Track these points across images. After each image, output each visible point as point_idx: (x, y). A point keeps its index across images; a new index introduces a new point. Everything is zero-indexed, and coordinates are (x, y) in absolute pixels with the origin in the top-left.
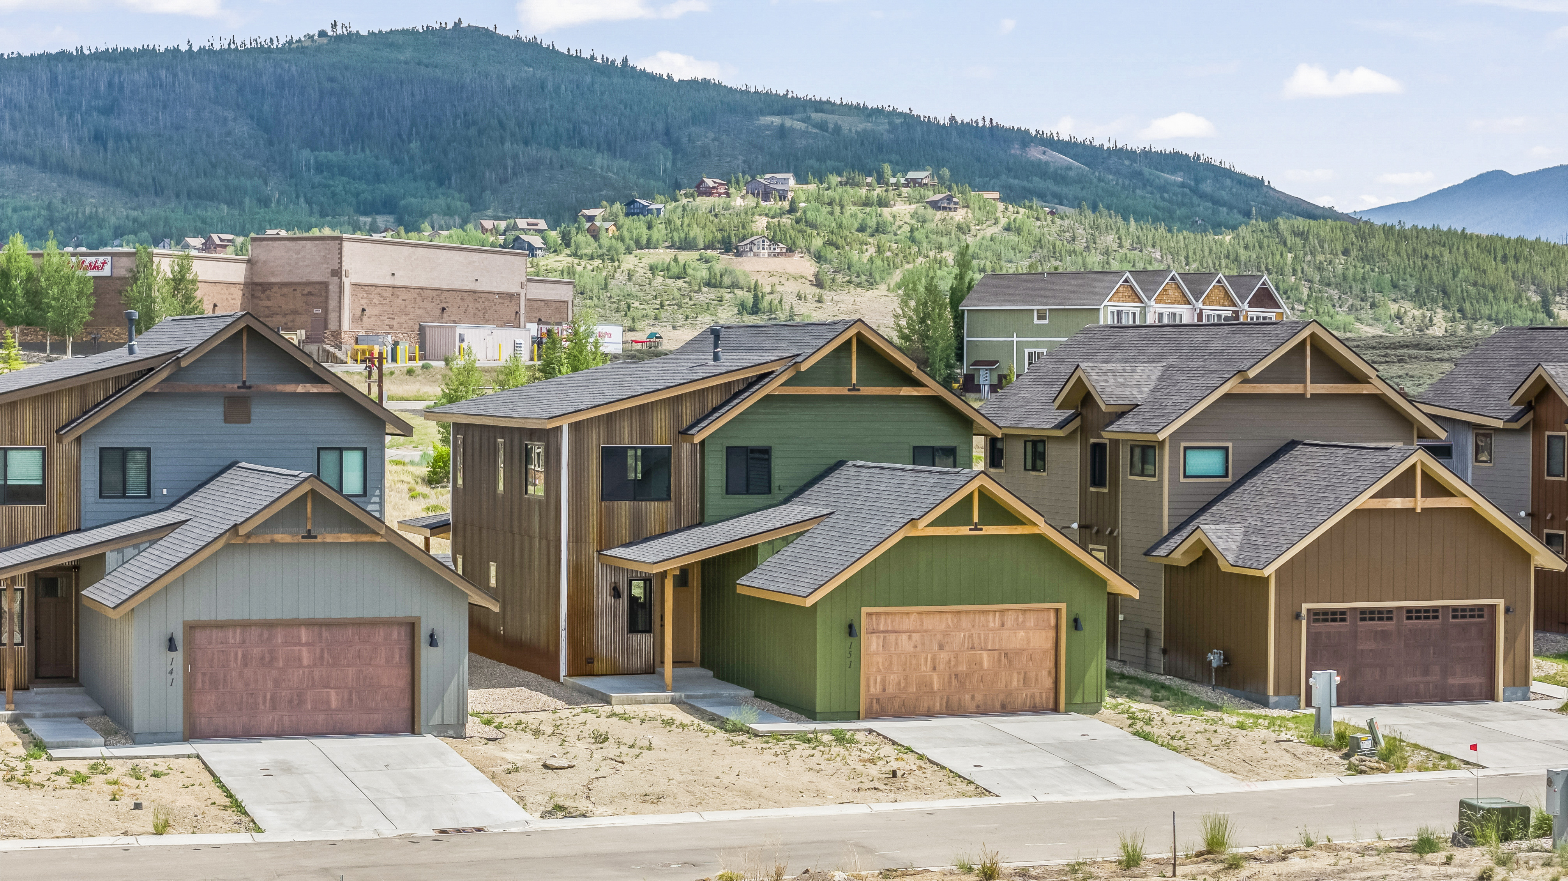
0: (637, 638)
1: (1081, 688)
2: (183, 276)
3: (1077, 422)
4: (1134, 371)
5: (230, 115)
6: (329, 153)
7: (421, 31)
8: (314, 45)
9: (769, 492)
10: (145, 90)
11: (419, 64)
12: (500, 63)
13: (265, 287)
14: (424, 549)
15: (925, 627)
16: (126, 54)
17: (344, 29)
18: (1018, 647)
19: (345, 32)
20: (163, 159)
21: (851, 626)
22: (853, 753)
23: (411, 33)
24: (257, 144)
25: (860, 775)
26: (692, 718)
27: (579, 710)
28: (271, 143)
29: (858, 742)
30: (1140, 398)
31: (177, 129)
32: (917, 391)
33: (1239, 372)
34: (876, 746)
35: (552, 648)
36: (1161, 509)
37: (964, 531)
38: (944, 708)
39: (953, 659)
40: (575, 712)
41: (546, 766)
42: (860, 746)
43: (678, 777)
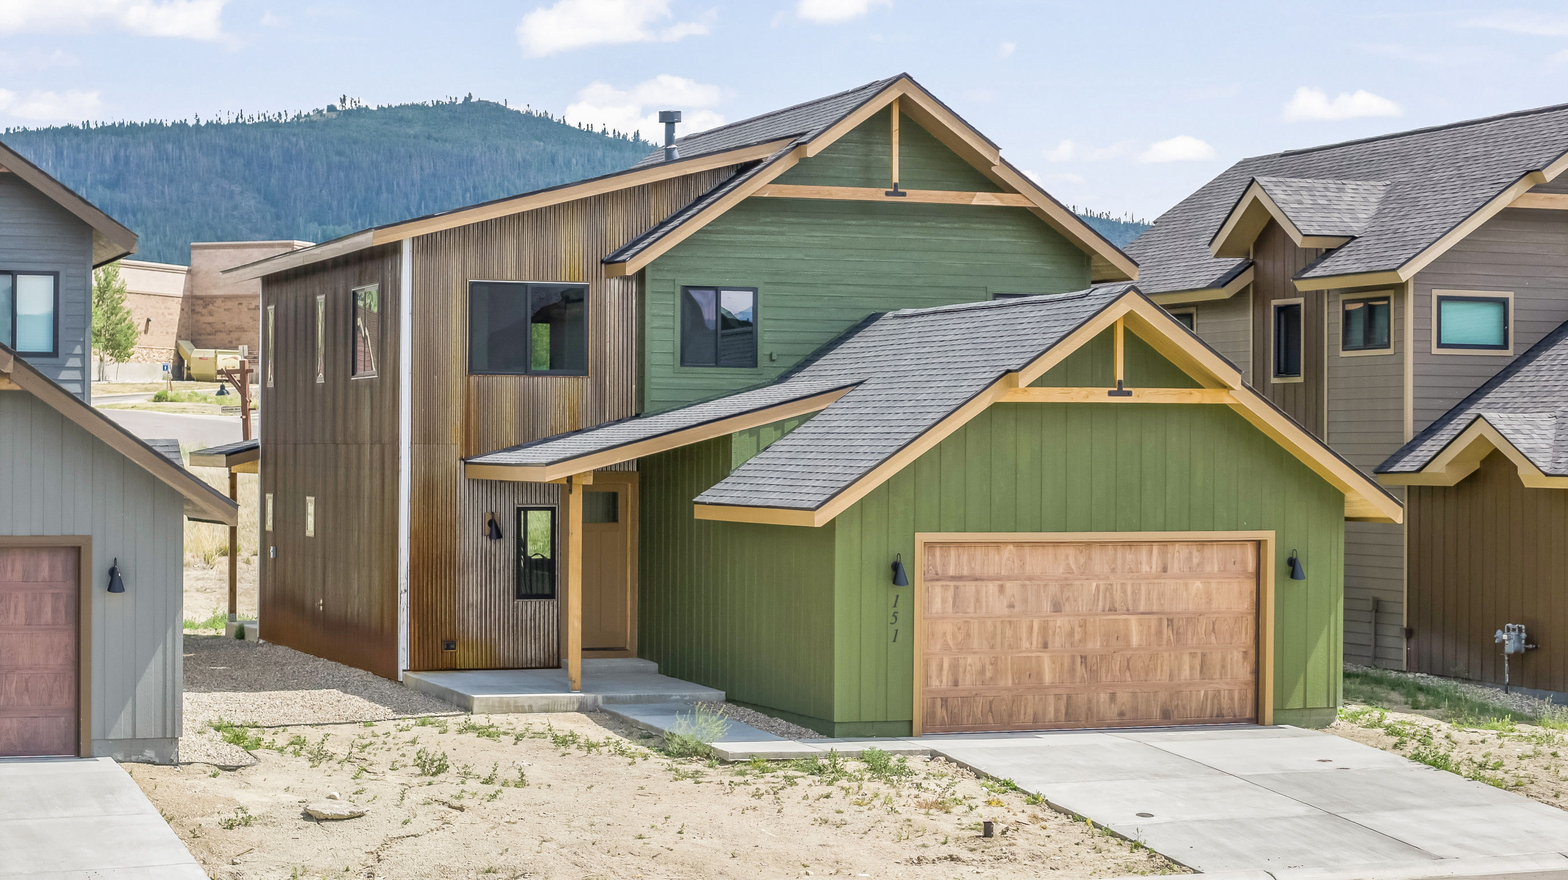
0: (530, 606)
1: (1302, 680)
2: (109, 284)
3: (1248, 277)
4: (1341, 190)
5: (237, 189)
6: (337, 227)
7: (431, 105)
8: (323, 119)
9: (755, 364)
10: (151, 163)
11: (428, 139)
12: (510, 137)
13: (207, 301)
14: (228, 495)
15: (1028, 570)
16: (133, 128)
17: (353, 104)
18: (1192, 608)
19: (354, 107)
20: (168, 233)
21: (896, 567)
22: (905, 792)
23: (421, 108)
24: (263, 217)
25: (921, 832)
26: (610, 734)
27: (413, 722)
28: (278, 217)
29: (911, 773)
30: (1355, 228)
31: (184, 202)
32: (1001, 200)
33: (1528, 172)
34: (945, 782)
35: (387, 624)
36: (1400, 398)
37: (1099, 395)
38: (1062, 717)
39: (1077, 629)
40: (403, 724)
41: (308, 816)
42: (916, 779)
43: (563, 836)
